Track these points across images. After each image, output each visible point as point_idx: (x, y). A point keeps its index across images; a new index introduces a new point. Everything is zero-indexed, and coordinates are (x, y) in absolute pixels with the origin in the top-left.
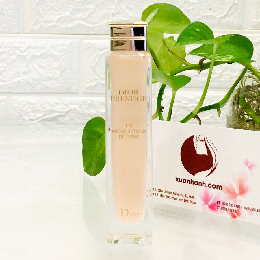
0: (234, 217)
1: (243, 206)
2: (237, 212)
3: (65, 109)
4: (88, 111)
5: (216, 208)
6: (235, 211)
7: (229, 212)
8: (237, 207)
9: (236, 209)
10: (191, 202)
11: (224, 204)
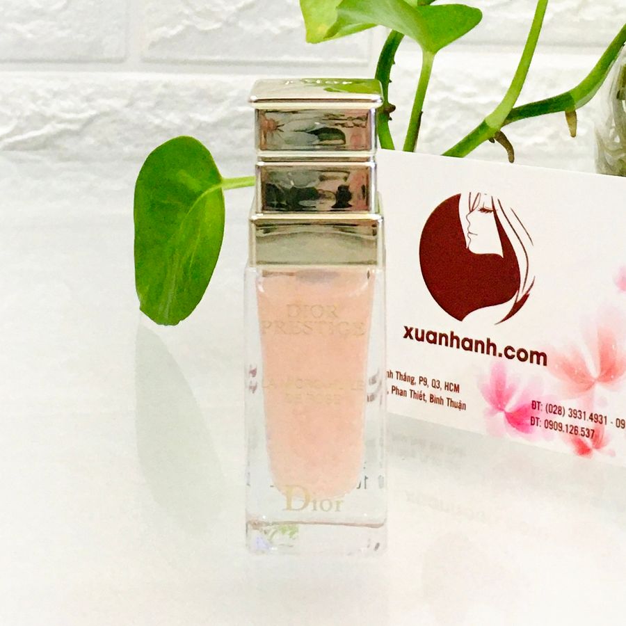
0: (584, 450)
1: (611, 419)
2: (593, 434)
3: (82, 111)
4: (157, 116)
5: (529, 421)
6: (586, 433)
7: (568, 435)
8: (592, 419)
9: (590, 425)
10: (451, 403)
11: (554, 409)
